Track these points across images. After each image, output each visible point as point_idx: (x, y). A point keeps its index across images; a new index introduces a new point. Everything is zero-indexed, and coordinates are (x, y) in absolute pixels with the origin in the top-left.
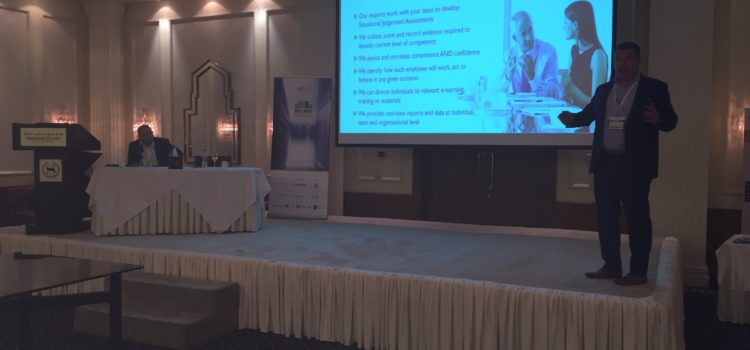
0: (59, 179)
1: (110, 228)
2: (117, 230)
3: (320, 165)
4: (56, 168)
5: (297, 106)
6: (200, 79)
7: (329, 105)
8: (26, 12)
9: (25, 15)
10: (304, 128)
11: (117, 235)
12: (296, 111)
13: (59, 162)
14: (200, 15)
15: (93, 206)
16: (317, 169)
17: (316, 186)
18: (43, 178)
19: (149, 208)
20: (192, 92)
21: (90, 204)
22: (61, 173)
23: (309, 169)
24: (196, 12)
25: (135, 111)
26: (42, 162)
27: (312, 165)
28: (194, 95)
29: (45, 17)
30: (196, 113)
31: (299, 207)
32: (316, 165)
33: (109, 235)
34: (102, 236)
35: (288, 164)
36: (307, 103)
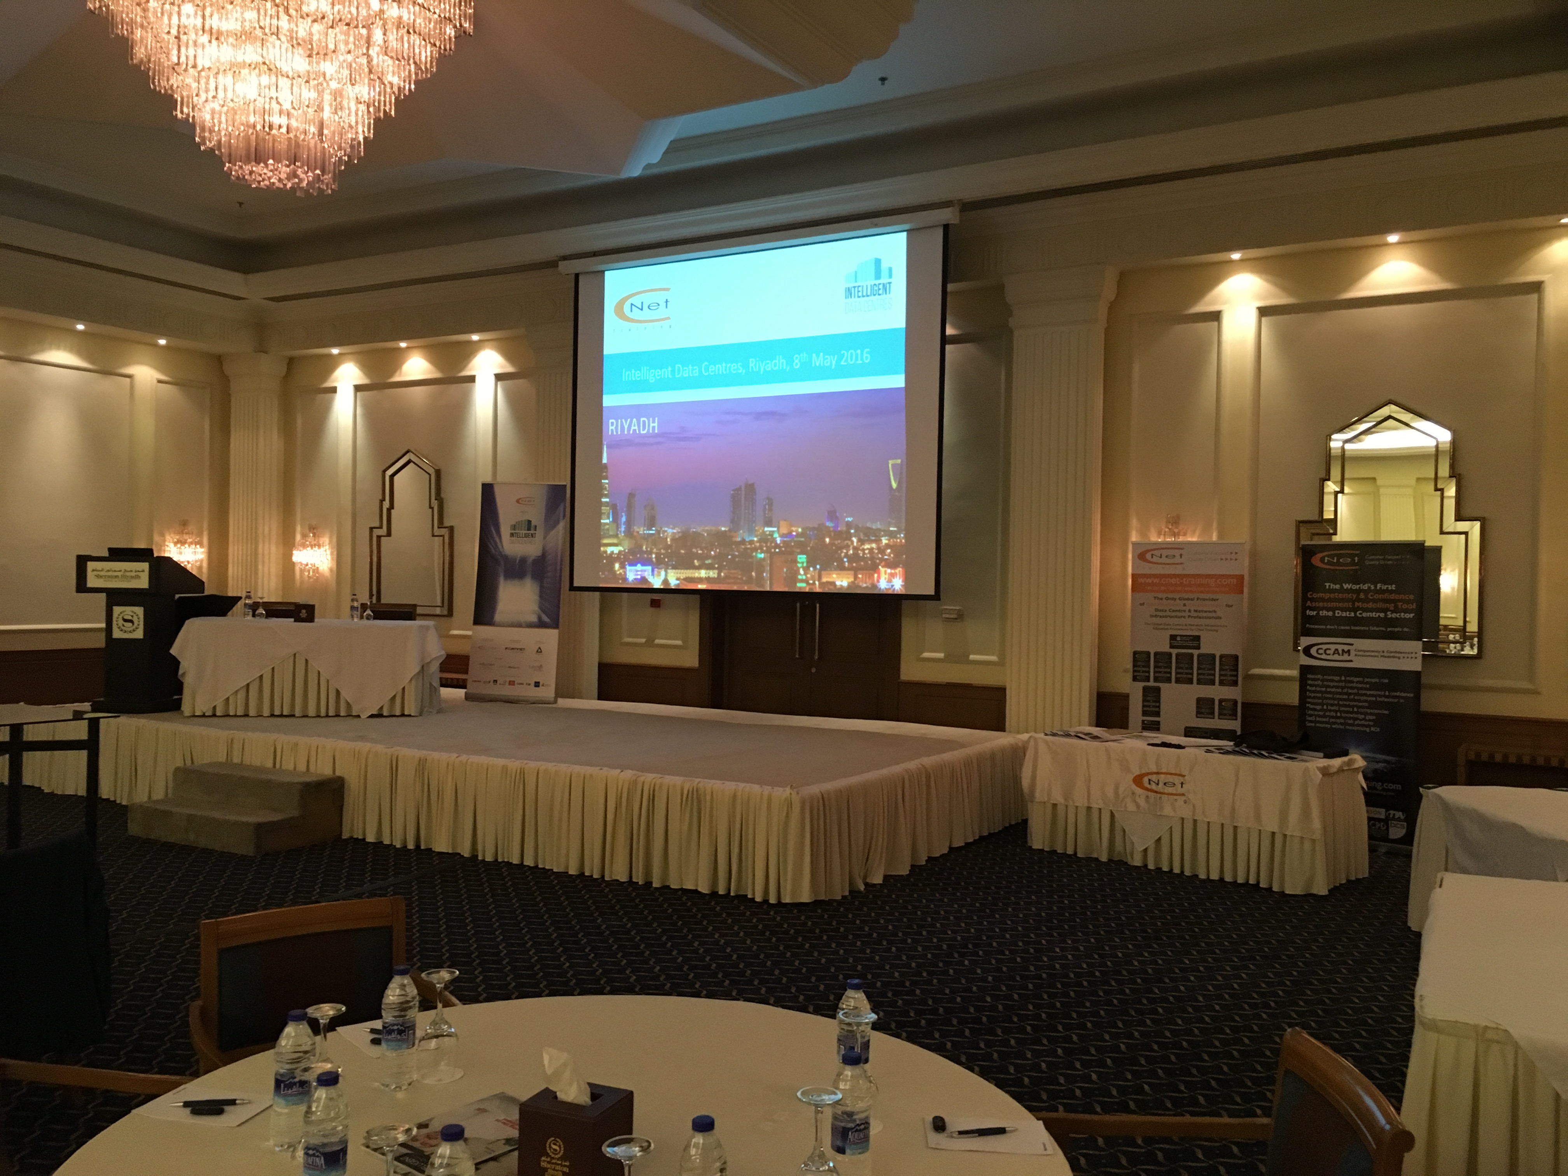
0: (139, 634)
1: (202, 706)
2: (215, 708)
3: (545, 619)
4: (135, 619)
5: (514, 527)
6: (396, 478)
7: (562, 527)
8: (130, 376)
9: (128, 380)
10: (523, 560)
11: (214, 715)
12: (512, 535)
13: (139, 611)
14: (397, 378)
15: (184, 674)
16: (541, 625)
17: (539, 651)
18: (117, 634)
19: (261, 677)
20: (383, 500)
21: (181, 672)
22: (141, 627)
23: (531, 625)
24: (392, 374)
25: (299, 528)
26: (117, 610)
27: (534, 619)
28: (386, 504)
29: (160, 381)
30: (389, 534)
31: (512, 683)
32: (540, 618)
33: (204, 716)
34: (194, 716)
35: (498, 617)
36: (529, 522)
